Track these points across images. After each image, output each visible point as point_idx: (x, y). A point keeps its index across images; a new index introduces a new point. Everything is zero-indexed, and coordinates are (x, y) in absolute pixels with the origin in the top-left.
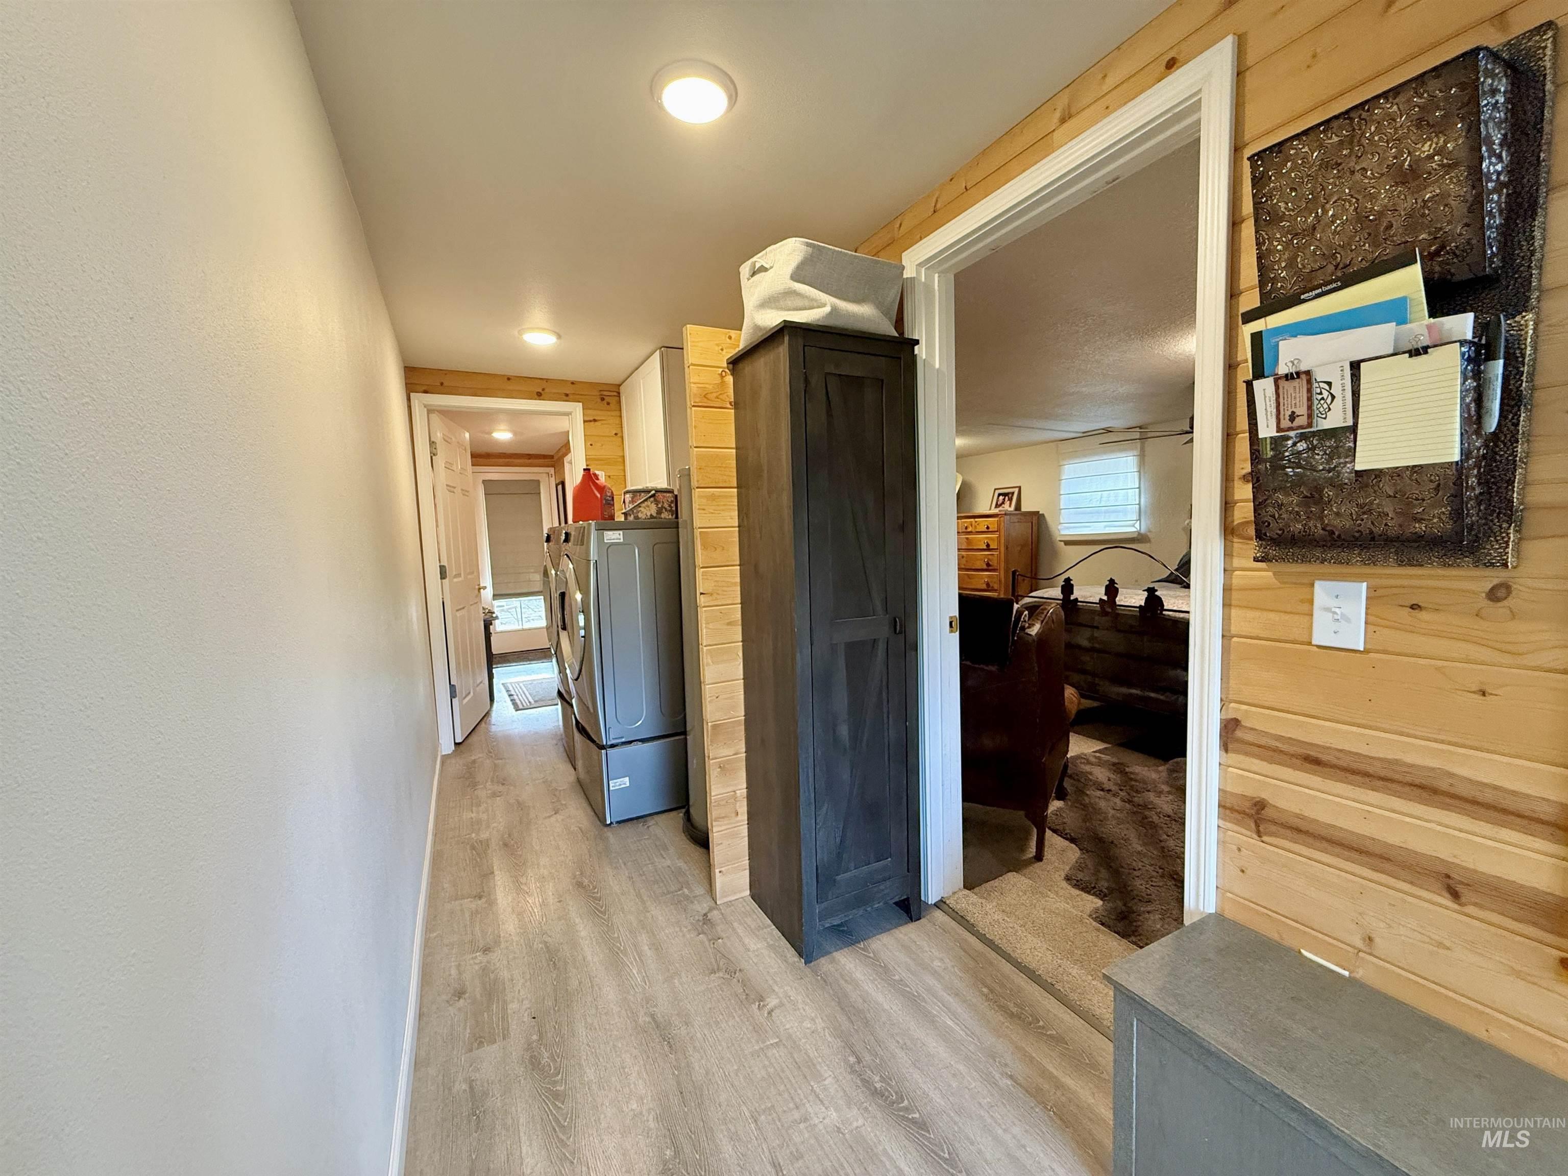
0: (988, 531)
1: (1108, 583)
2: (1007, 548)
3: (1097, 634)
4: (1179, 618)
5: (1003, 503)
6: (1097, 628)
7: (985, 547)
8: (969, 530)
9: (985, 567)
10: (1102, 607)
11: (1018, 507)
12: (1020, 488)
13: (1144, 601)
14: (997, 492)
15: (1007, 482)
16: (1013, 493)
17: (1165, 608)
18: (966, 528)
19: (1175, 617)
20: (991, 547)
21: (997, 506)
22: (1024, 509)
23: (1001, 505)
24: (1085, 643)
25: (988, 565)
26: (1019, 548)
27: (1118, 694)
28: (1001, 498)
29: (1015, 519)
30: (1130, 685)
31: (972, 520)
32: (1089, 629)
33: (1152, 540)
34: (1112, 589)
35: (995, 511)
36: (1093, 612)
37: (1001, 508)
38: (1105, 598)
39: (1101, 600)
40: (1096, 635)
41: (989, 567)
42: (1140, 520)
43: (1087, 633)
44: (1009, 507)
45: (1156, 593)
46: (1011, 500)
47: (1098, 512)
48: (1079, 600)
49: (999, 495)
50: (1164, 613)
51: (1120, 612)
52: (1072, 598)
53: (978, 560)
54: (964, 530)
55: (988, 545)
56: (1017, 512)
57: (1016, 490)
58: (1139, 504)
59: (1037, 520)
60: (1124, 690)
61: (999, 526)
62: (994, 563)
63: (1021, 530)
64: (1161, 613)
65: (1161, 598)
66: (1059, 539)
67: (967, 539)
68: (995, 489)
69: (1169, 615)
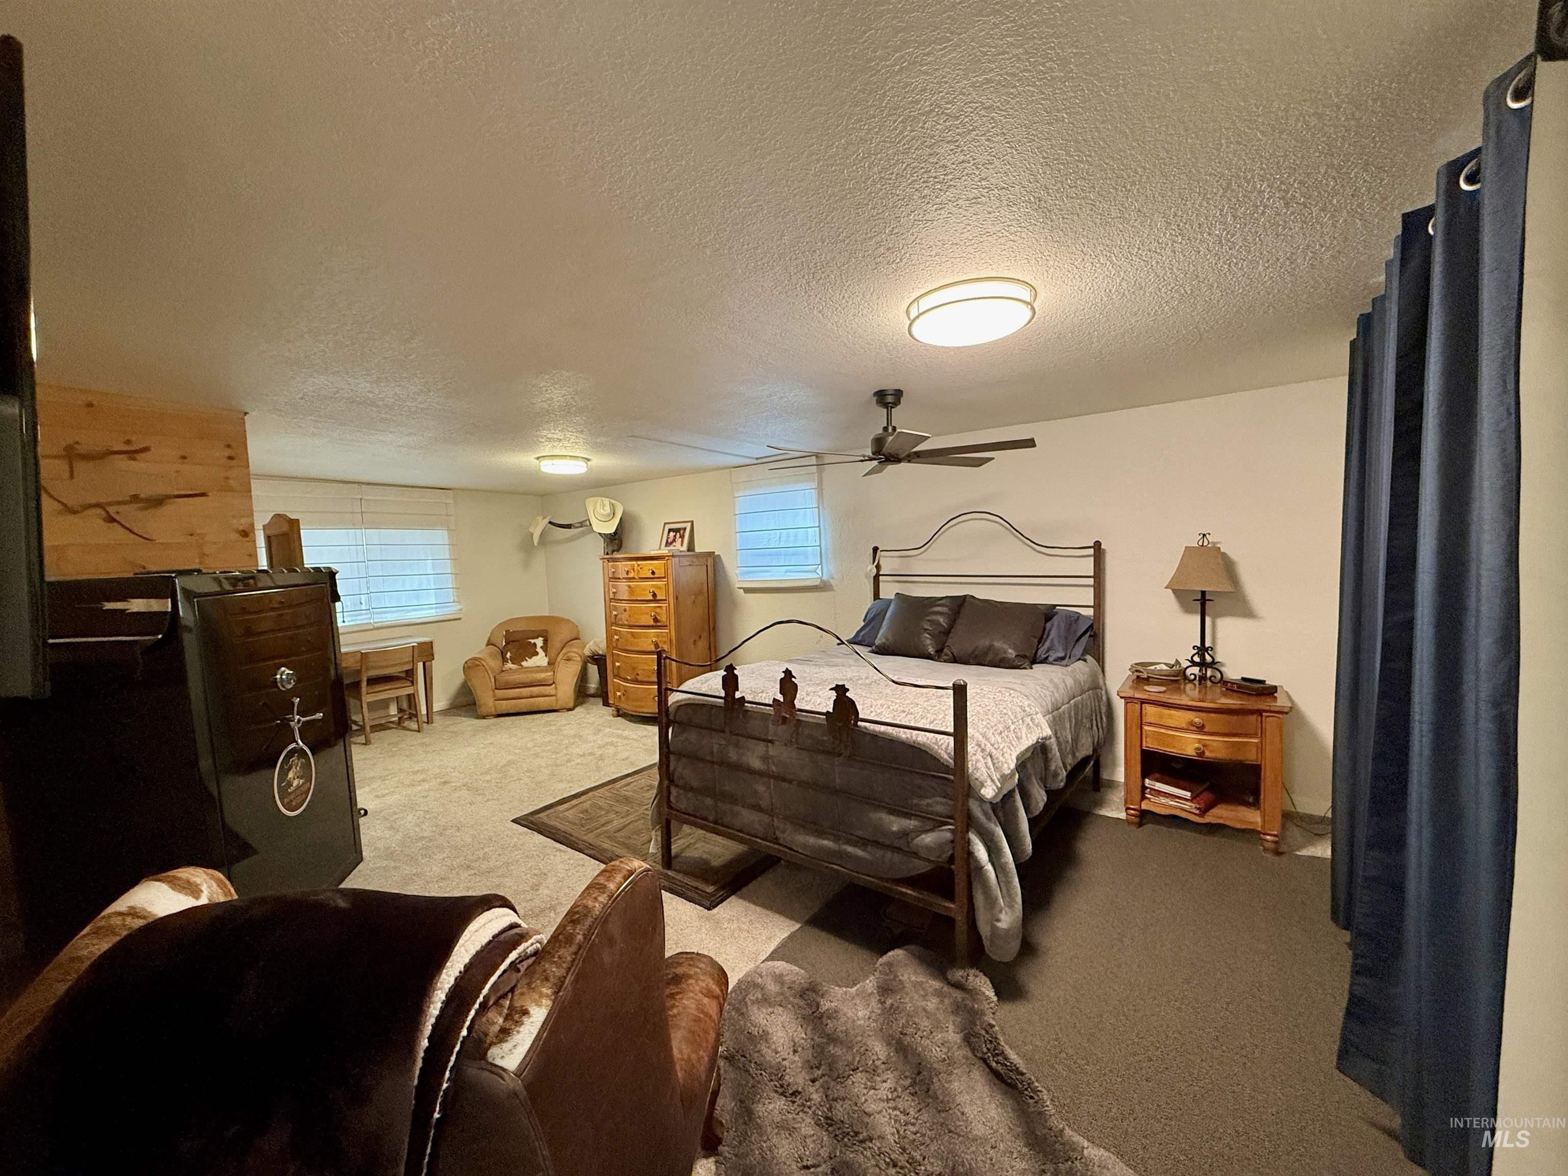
0: (653, 576)
1: (783, 675)
2: (677, 598)
3: (772, 751)
4: (880, 732)
5: (674, 540)
6: (771, 741)
7: (651, 598)
8: (631, 575)
9: (652, 623)
10: (777, 712)
11: (691, 548)
12: (692, 522)
13: (832, 706)
14: (668, 527)
15: (677, 516)
16: (685, 529)
17: (861, 716)
18: (628, 573)
19: (874, 731)
20: (658, 598)
21: (668, 544)
22: (698, 549)
23: (671, 543)
24: (756, 764)
25: (656, 620)
26: (693, 597)
27: (805, 846)
28: (672, 534)
29: (685, 561)
30: (821, 834)
31: (634, 562)
32: (762, 744)
33: (835, 588)
34: (788, 684)
35: (665, 551)
36: (764, 716)
37: (671, 548)
38: (780, 698)
39: (775, 700)
40: (771, 753)
41: (657, 623)
42: (821, 564)
43: (760, 748)
44: (680, 547)
45: (848, 694)
46: (682, 537)
47: (777, 554)
48: (746, 699)
49: (670, 530)
50: (859, 723)
51: (802, 719)
52: (738, 695)
53: (642, 614)
54: (625, 576)
55: (654, 595)
56: (690, 553)
57: (688, 526)
58: (820, 546)
59: (712, 562)
60: (811, 840)
61: (666, 571)
62: (663, 618)
63: (693, 575)
64: (856, 725)
65: (853, 702)
66: (737, 586)
67: (629, 587)
68: (665, 524)
69: (866, 728)
